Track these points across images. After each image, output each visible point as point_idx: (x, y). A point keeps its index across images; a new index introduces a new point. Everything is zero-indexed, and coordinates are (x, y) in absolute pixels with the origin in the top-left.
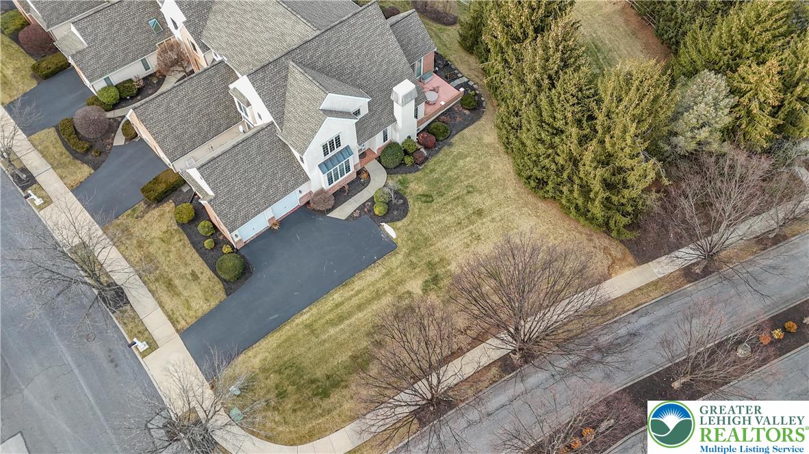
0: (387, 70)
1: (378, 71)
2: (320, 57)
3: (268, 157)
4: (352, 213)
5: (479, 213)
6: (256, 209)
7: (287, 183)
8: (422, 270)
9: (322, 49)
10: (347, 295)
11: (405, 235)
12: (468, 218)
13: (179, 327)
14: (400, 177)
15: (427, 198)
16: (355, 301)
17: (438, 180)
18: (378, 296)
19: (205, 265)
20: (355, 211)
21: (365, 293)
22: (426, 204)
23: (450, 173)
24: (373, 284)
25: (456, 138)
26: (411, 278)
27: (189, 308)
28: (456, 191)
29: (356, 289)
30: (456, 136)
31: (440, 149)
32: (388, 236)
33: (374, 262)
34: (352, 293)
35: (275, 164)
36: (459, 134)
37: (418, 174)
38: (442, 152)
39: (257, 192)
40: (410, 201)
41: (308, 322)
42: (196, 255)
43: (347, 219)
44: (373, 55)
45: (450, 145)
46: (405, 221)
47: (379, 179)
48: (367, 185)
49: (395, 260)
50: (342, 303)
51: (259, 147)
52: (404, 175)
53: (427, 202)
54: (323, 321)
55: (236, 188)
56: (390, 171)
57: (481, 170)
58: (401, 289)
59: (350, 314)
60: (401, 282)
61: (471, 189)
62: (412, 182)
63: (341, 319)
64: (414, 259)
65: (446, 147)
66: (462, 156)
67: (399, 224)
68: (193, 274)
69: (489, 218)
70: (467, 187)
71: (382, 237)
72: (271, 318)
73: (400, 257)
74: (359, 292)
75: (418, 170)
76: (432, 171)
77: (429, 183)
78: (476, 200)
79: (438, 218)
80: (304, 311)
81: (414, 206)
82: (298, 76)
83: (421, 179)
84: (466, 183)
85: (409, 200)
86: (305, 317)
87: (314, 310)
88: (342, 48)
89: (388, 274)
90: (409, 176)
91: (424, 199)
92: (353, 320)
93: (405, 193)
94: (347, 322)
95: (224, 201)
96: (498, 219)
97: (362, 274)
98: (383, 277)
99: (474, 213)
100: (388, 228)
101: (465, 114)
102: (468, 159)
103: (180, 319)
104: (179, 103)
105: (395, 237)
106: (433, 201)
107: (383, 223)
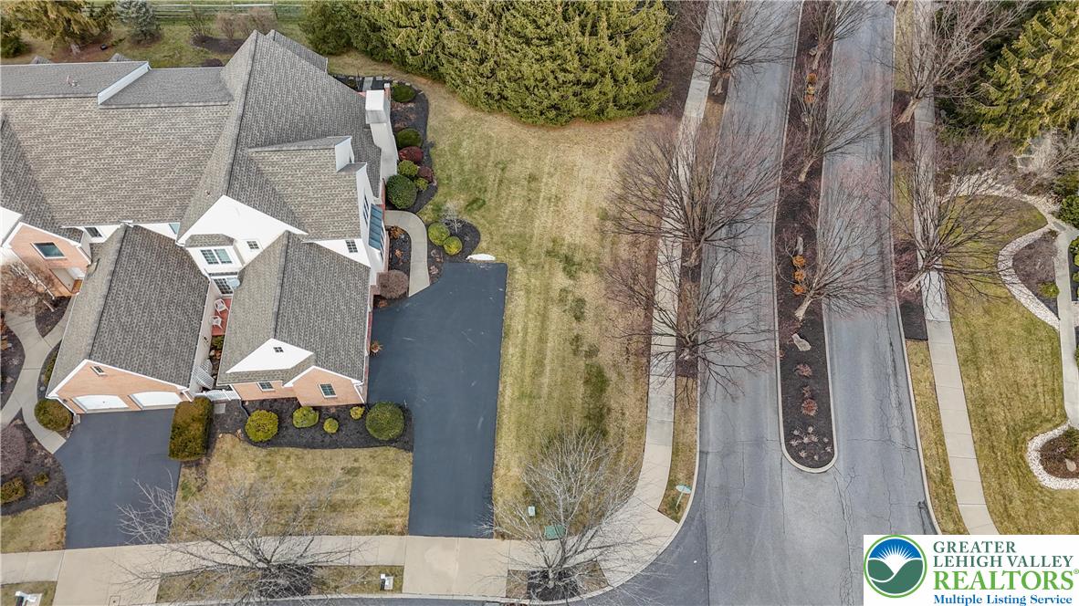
2: (267, 127)
3: (319, 273)
4: (430, 273)
5: (532, 178)
6: (359, 336)
7: (356, 287)
8: (550, 264)
9: (260, 116)
10: (519, 341)
11: (500, 248)
13: (398, 528)
14: (429, 206)
15: (475, 204)
16: (532, 339)
17: (466, 182)
18: (544, 317)
19: (351, 450)
20: (429, 270)
21: (531, 324)
23: (466, 168)
24: (528, 311)
25: (430, 134)
26: (549, 278)
27: (386, 502)
28: (491, 177)
29: (520, 328)
30: (428, 133)
31: (429, 155)
32: (488, 263)
33: (505, 294)
35: (330, 275)
36: (428, 129)
37: (442, 191)
38: (434, 157)
39: (343, 318)
40: (467, 218)
41: (517, 394)
42: (327, 452)
43: (432, 283)
44: (306, 93)
45: (432, 145)
46: (484, 237)
47: (412, 225)
48: (409, 237)
49: (520, 275)
50: (524, 351)
51: (302, 268)
52: (431, 202)
53: (481, 206)
54: (527, 380)
55: (323, 329)
56: (413, 209)
57: (488, 144)
58: (555, 294)
59: (541, 352)
60: (547, 288)
61: (501, 166)
62: (445, 202)
63: (540, 363)
64: (532, 261)
65: (431, 150)
66: (456, 146)
67: (483, 244)
68: (348, 471)
69: (546, 176)
70: (496, 166)
71: (484, 269)
72: (479, 425)
73: (520, 269)
74: (525, 329)
75: (437, 187)
76: (449, 178)
77: (460, 190)
78: (516, 170)
79: (507, 211)
80: (501, 389)
81: (475, 219)
82: (275, 158)
83: (449, 193)
84: (491, 164)
85: (464, 219)
86: (508, 392)
87: (509, 380)
88: (275, 103)
89: (528, 292)
90: (437, 199)
91: (475, 206)
92: (549, 354)
94: (547, 361)
95: (327, 353)
96: (552, 170)
97: (508, 312)
98: (528, 299)
99: (529, 182)
100: (477, 257)
101: (411, 108)
102: (464, 144)
103: (389, 521)
104: (129, 312)
105: (494, 258)
106: (484, 201)
107: (469, 257)
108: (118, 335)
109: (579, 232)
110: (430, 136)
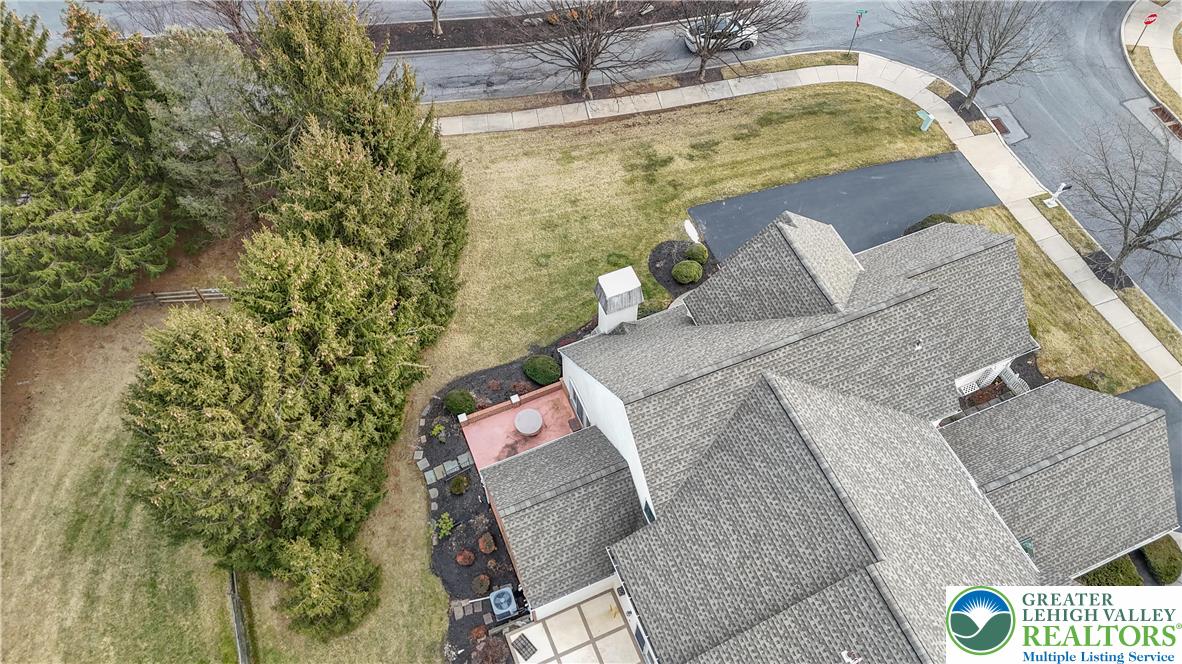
15: (617, 262)
22: (624, 253)
23: (561, 294)
24: (737, 176)
25: (516, 356)
29: (762, 175)
32: (697, 225)
34: (768, 173)
36: (508, 361)
40: (645, 262)
46: (662, 238)
49: (698, 194)
53: (620, 256)
64: (671, 189)
65: (543, 344)
66: (524, 320)
67: (673, 236)
70: (547, 265)
71: (706, 225)
73: (689, 196)
81: (642, 254)
84: (544, 271)
85: (646, 264)
91: (622, 261)
93: (647, 276)
99: (556, 226)
100: (692, 233)
105: (687, 221)
106: (610, 255)
107: (698, 243)
110: (518, 354)
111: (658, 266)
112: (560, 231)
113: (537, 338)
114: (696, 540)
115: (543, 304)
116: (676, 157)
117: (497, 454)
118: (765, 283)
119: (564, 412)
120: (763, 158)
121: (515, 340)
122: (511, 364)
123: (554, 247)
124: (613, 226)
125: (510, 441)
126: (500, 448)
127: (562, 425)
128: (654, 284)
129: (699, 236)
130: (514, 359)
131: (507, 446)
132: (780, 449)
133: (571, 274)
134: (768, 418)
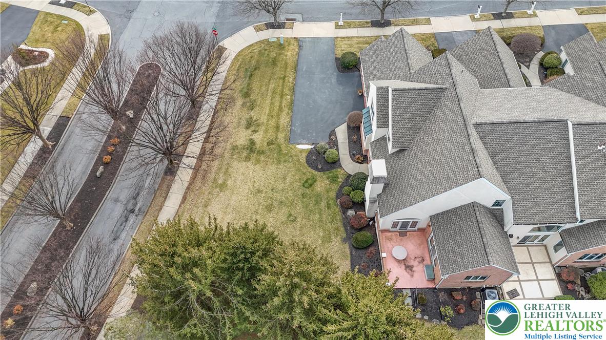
0: (416, 178)
1: (418, 169)
4: (336, 135)
8: (263, 146)
12: (271, 198)
13: (340, 38)
14: (340, 180)
15: (309, 184)
17: (317, 202)
20: (336, 138)
22: (305, 179)
23: (317, 216)
25: (348, 251)
26: (264, 137)
28: (299, 209)
31: (346, 230)
32: (302, 143)
33: (291, 125)
34: (283, 105)
36: (349, 256)
37: (333, 194)
38: (342, 229)
43: (334, 131)
44: (432, 166)
45: (344, 241)
46: (303, 160)
47: (349, 166)
48: (351, 157)
49: (282, 136)
52: (340, 184)
53: (306, 181)
56: (350, 176)
58: (262, 128)
60: (266, 131)
61: (291, 218)
62: (330, 184)
63: (274, 93)
64: (273, 146)
65: (345, 235)
66: (326, 240)
67: (304, 155)
69: (260, 211)
70: (296, 218)
71: (303, 140)
73: (282, 140)
74: (281, 109)
75: (337, 197)
76: (329, 206)
77: (320, 195)
78: (280, 214)
79: (288, 179)
81: (310, 172)
83: (328, 192)
84: (299, 220)
85: (316, 172)
86: (291, 79)
87: (290, 84)
89: (277, 127)
90: (335, 187)
91: (310, 182)
92: (269, 98)
93: (324, 174)
98: (278, 124)
99: (272, 205)
100: (307, 147)
102: (320, 241)
103: (344, 40)
105: (297, 146)
106: (304, 186)
107: (313, 147)
108: (483, 45)
109: (242, 170)
110: (347, 249)
111: (320, 167)
112: (276, 204)
113: (339, 237)
114: (528, 185)
115: (319, 227)
116: (253, 137)
117: (409, 276)
118: (413, 109)
119: (394, 237)
120: (272, 103)
121: (336, 249)
122: (351, 254)
123: (285, 210)
124: (285, 178)
125: (403, 267)
126: (406, 273)
127: (401, 240)
128: (330, 173)
129: (308, 144)
130: (349, 252)
131: (406, 269)
132: (507, 134)
133: (307, 207)
134: (492, 131)
